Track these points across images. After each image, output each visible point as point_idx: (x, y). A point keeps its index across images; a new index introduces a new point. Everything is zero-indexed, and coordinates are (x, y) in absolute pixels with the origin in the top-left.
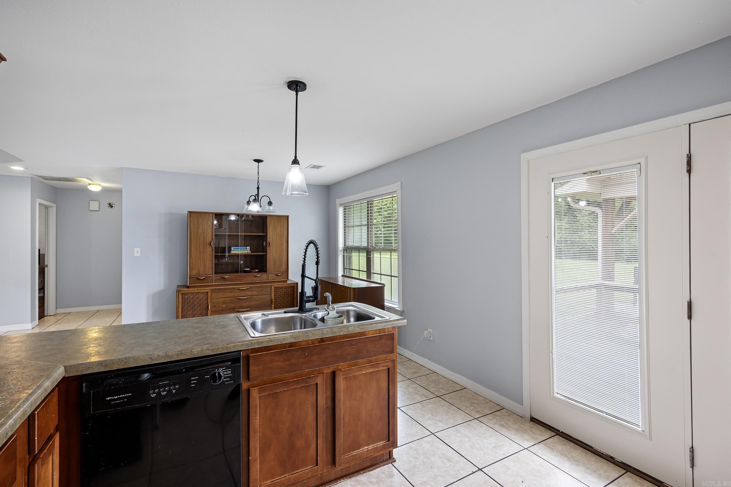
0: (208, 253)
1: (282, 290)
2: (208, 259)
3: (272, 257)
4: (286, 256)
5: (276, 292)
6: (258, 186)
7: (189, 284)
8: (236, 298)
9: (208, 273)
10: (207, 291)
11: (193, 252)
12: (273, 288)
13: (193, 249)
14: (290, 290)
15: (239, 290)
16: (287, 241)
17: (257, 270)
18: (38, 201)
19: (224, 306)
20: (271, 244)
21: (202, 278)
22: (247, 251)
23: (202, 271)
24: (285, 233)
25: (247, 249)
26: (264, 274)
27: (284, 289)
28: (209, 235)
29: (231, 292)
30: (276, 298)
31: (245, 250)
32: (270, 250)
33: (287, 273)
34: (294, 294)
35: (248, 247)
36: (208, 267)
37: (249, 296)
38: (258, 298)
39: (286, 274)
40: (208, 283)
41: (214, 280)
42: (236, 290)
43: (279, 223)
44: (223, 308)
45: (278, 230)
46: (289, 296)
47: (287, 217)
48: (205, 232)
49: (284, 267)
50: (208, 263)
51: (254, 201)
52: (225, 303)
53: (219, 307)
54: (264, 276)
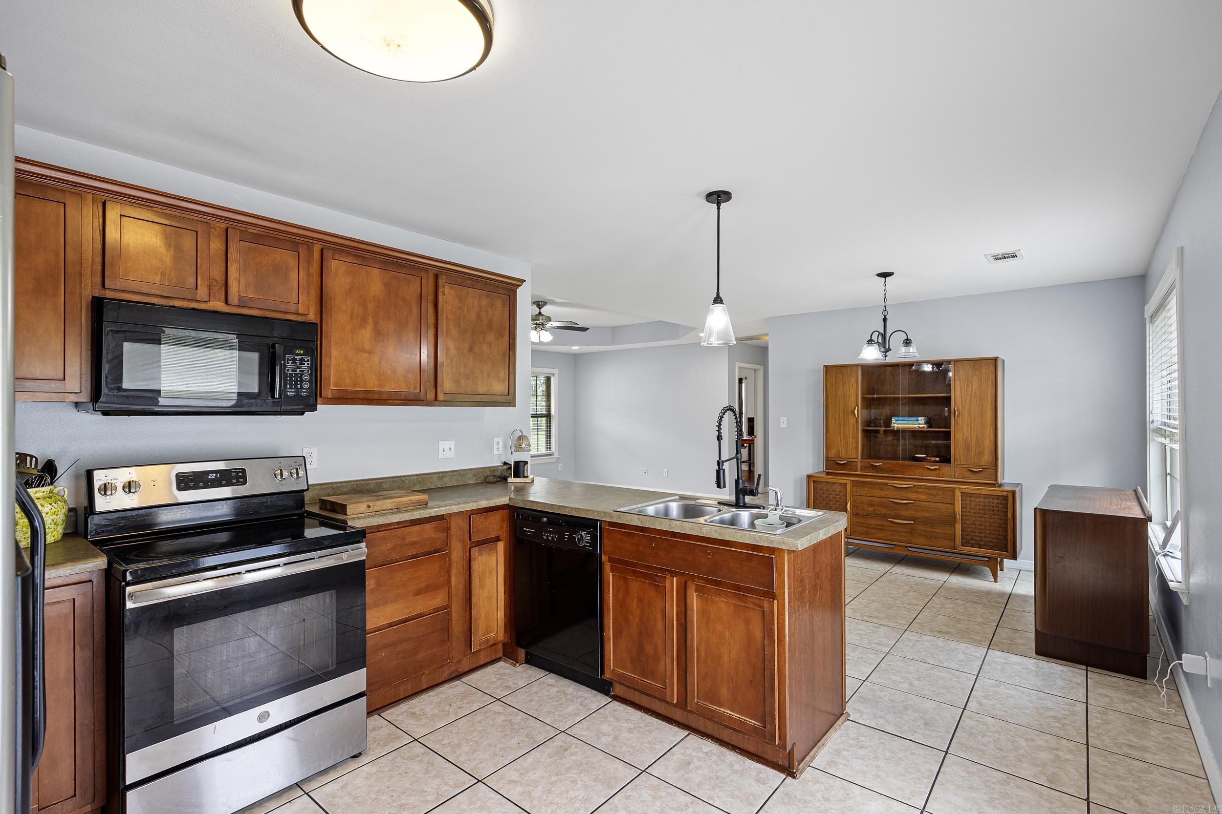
0: (851, 426)
1: (978, 500)
2: (851, 435)
3: (961, 436)
4: (992, 437)
5: (965, 502)
6: (885, 316)
7: (826, 469)
8: (890, 500)
9: (851, 456)
10: (845, 482)
11: (830, 424)
12: (958, 495)
13: (830, 419)
14: (998, 503)
15: (894, 488)
16: (993, 408)
17: (938, 459)
18: (738, 364)
19: (870, 509)
20: (957, 413)
21: (843, 462)
22: (919, 424)
23: (843, 452)
24: (990, 391)
25: (919, 421)
26: (945, 466)
27: (982, 499)
28: (853, 399)
29: (882, 489)
30: (966, 512)
31: (915, 422)
32: (958, 424)
33: (996, 469)
34: (1007, 512)
35: (920, 418)
36: (851, 447)
37: (912, 500)
38: (928, 508)
39: (992, 471)
40: (851, 470)
41: (859, 467)
42: (890, 487)
43: (976, 372)
44: (869, 512)
45: (974, 387)
46: (994, 515)
47: (993, 361)
48: (846, 395)
49: (986, 458)
50: (851, 440)
51: (871, 343)
52: (871, 505)
53: (862, 509)
54: (945, 469)
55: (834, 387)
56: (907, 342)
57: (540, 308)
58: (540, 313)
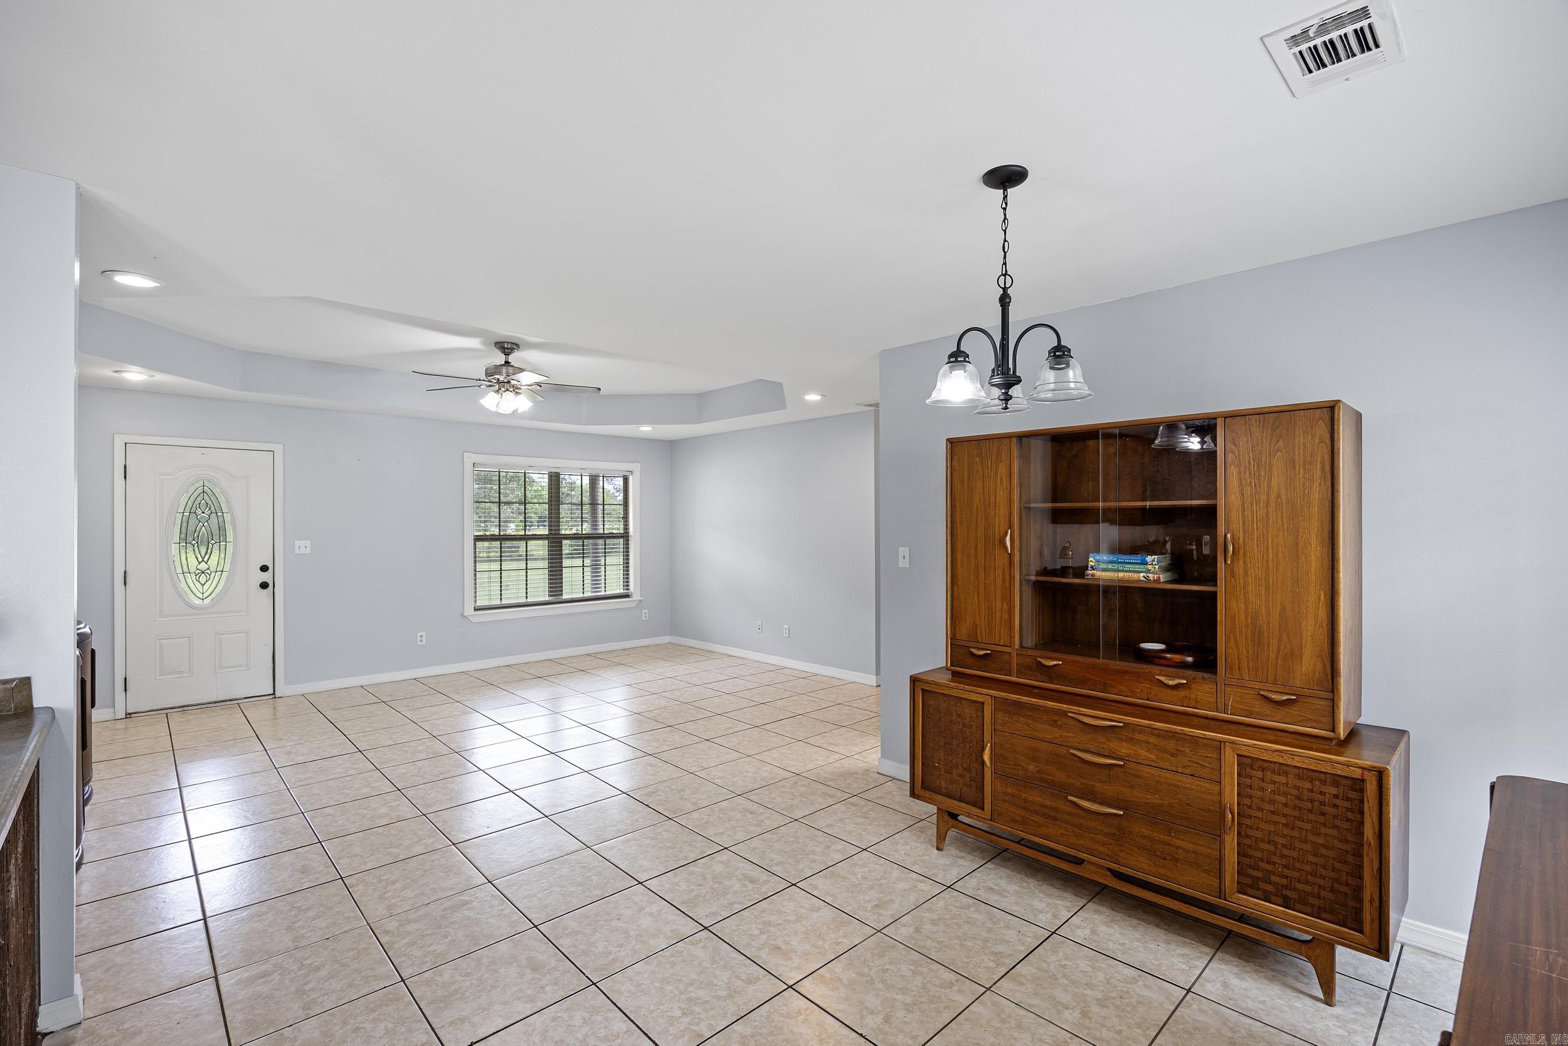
0: (999, 572)
1: (1282, 779)
2: (999, 592)
3: (1243, 606)
4: (1323, 614)
5: (1248, 781)
6: (1005, 289)
7: (951, 665)
8: (1072, 751)
9: (1000, 640)
10: (980, 699)
11: (959, 566)
12: (1230, 760)
13: (959, 556)
14: (1336, 796)
15: (1081, 725)
16: (1326, 536)
17: (1190, 659)
19: (1031, 767)
20: (1231, 548)
21: (982, 653)
22: (1149, 571)
23: (983, 630)
24: (1318, 492)
25: (1146, 564)
26: (1203, 679)
27: (1293, 781)
28: (1002, 512)
29: (1055, 724)
30: (1250, 807)
31: (1138, 568)
32: (1233, 576)
33: (1333, 700)
34: (1362, 823)
35: (1149, 559)
36: (998, 620)
37: (1122, 760)
38: (1158, 782)
39: (1324, 703)
40: (999, 672)
41: (1014, 666)
42: (1072, 722)
43: (1281, 443)
44: (1029, 774)
45: (1274, 483)
46: (1324, 825)
47: (1326, 415)
48: (989, 502)
49: (1309, 664)
50: (999, 604)
51: (956, 361)
52: (1033, 759)
53: (1015, 765)
54: (1203, 689)
55: (966, 486)
56: (1060, 355)
57: (507, 354)
58: (507, 363)
